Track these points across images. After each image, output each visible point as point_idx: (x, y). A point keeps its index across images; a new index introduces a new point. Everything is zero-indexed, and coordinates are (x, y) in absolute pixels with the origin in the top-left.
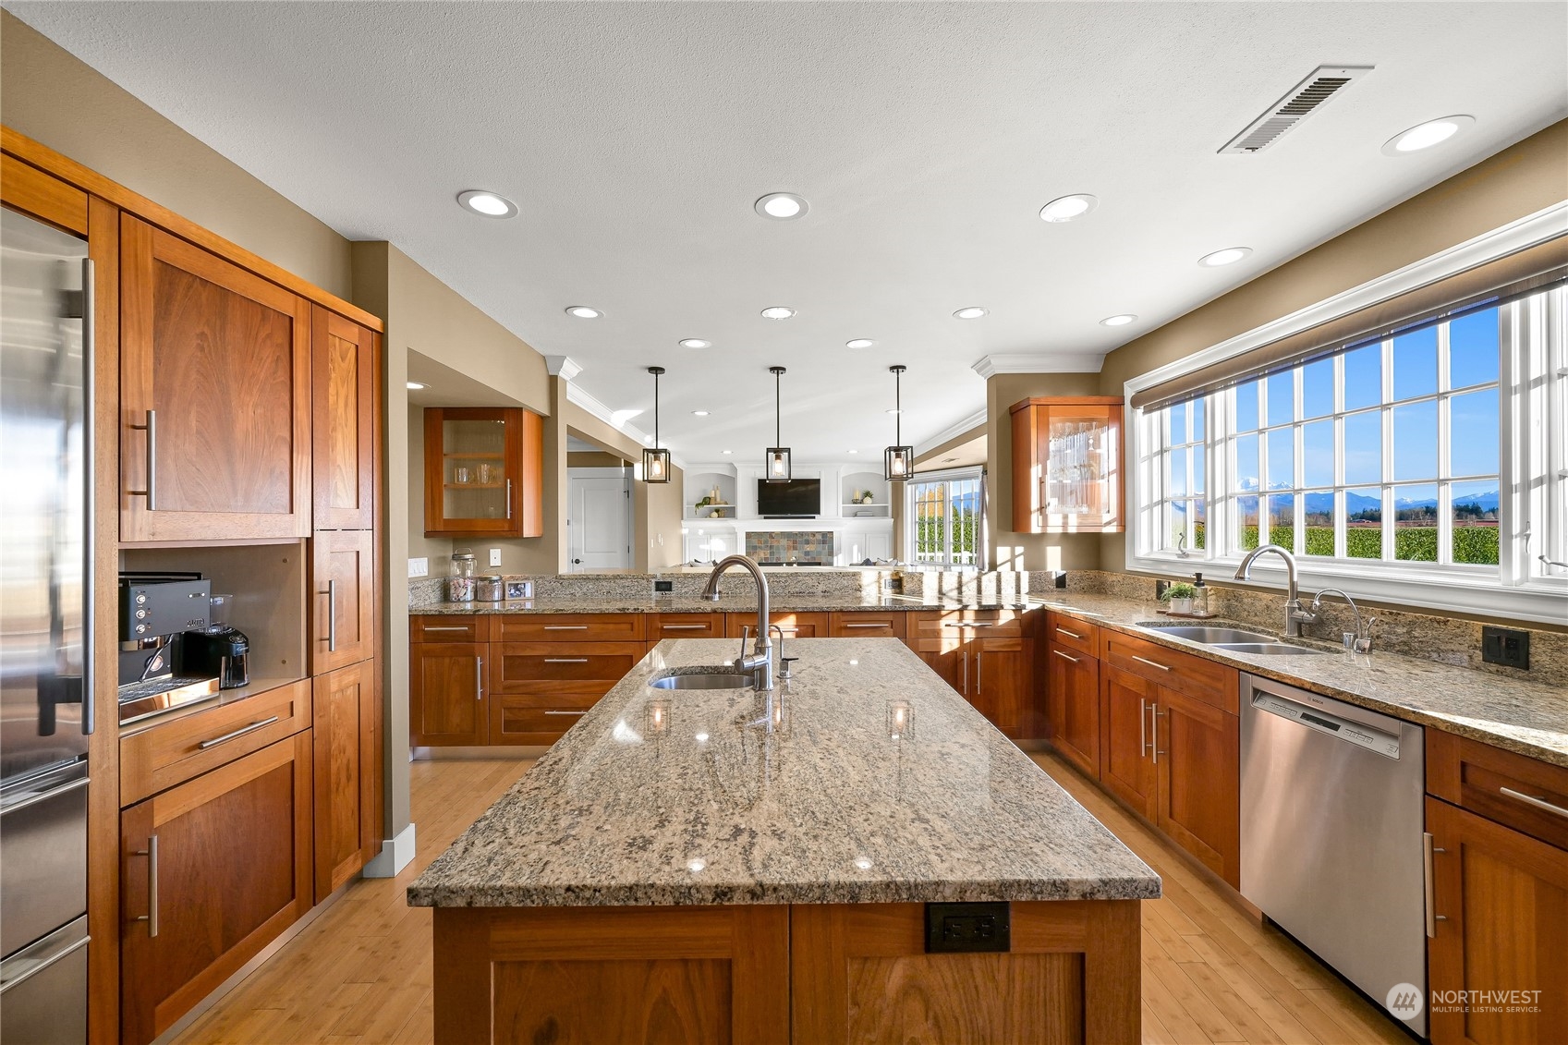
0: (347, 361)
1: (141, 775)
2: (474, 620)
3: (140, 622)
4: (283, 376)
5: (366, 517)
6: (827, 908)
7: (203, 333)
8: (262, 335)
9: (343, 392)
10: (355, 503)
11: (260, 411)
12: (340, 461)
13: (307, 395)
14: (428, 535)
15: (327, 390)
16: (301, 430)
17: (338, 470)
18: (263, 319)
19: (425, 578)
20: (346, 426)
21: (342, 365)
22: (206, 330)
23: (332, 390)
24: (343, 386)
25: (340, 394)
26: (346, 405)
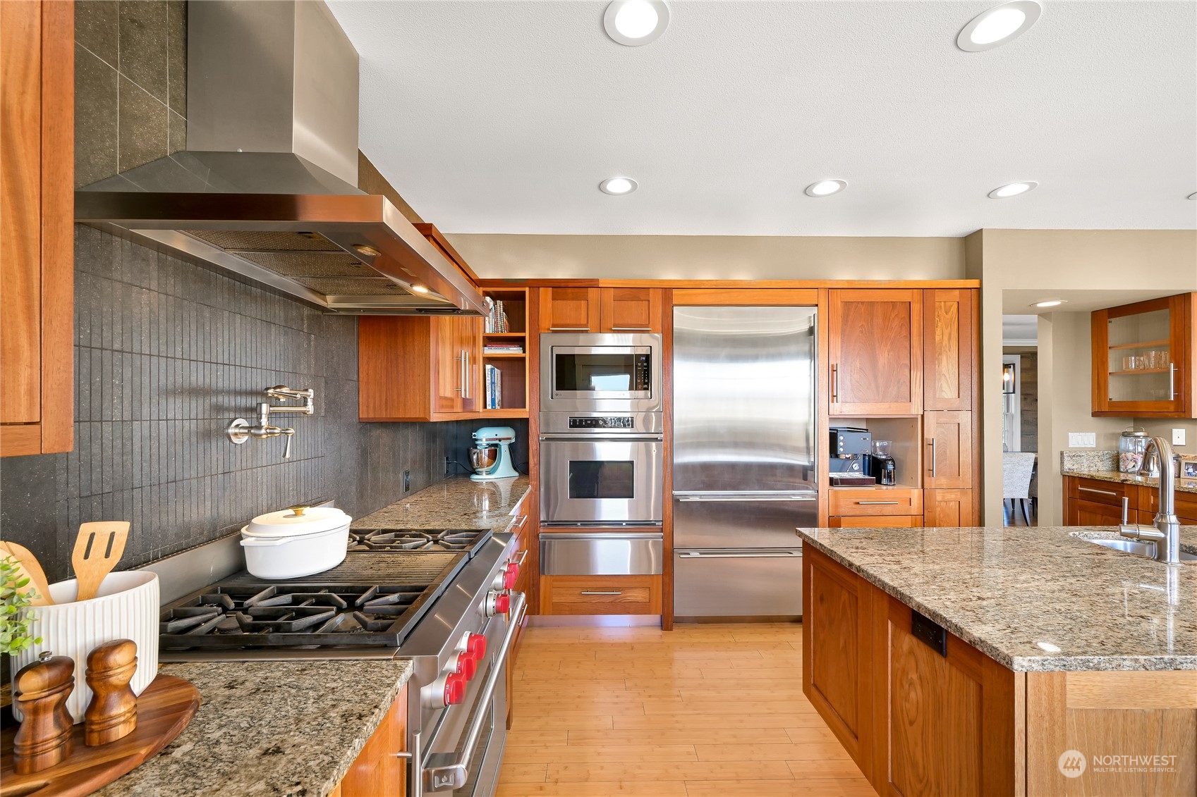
0: (950, 313)
1: (836, 506)
2: (1123, 488)
3: (841, 447)
4: (905, 333)
5: (967, 401)
6: (883, 592)
7: (862, 325)
8: (893, 316)
9: (946, 332)
10: (957, 395)
11: (891, 353)
12: (944, 370)
13: (920, 341)
14: (1095, 414)
15: (934, 333)
16: (916, 358)
17: (943, 377)
18: (893, 308)
19: (1093, 450)
20: (949, 351)
21: (946, 316)
22: (864, 323)
23: (938, 332)
24: (947, 328)
25: (945, 333)
26: (950, 338)
